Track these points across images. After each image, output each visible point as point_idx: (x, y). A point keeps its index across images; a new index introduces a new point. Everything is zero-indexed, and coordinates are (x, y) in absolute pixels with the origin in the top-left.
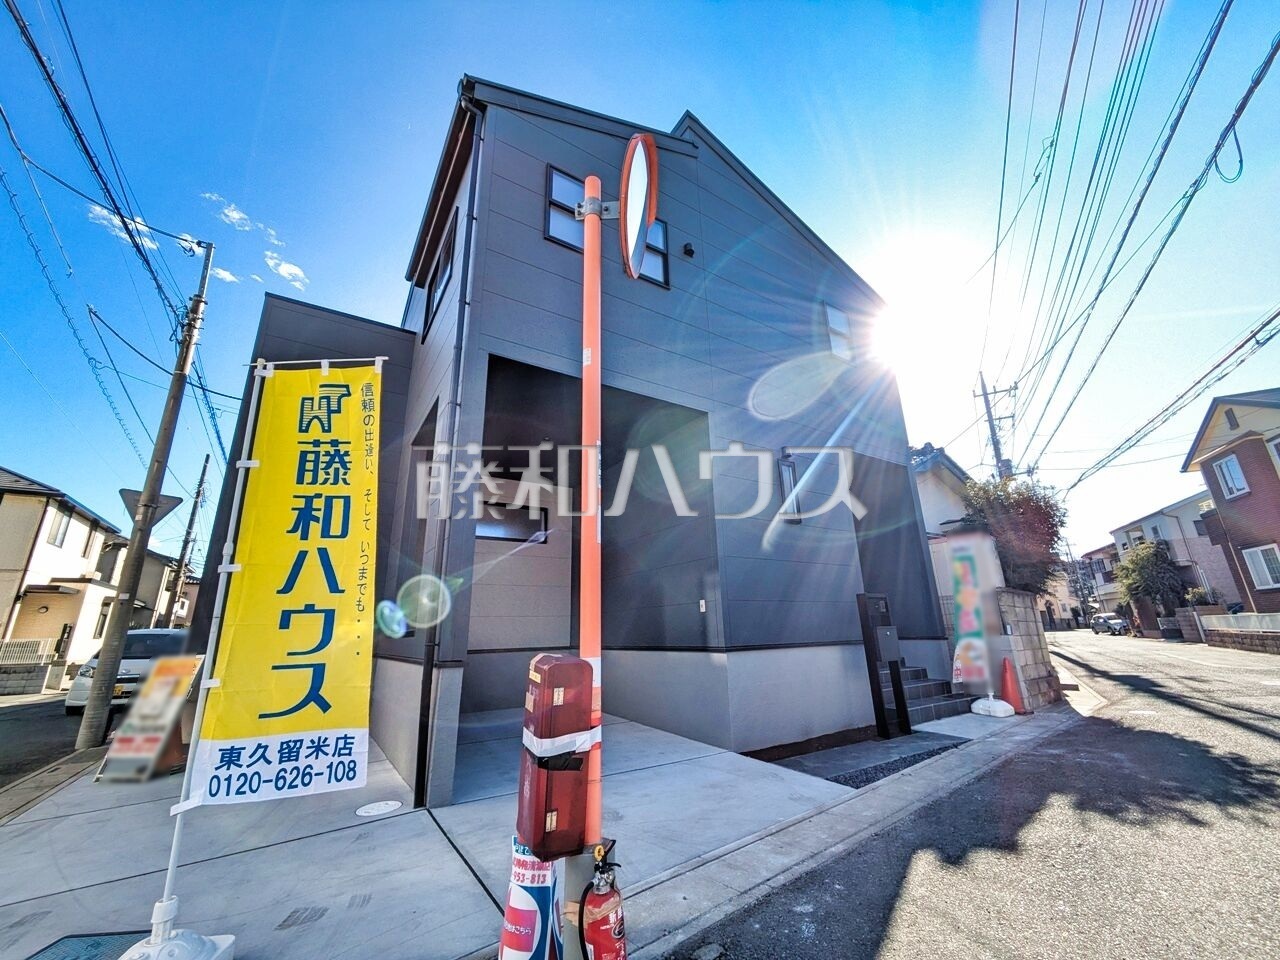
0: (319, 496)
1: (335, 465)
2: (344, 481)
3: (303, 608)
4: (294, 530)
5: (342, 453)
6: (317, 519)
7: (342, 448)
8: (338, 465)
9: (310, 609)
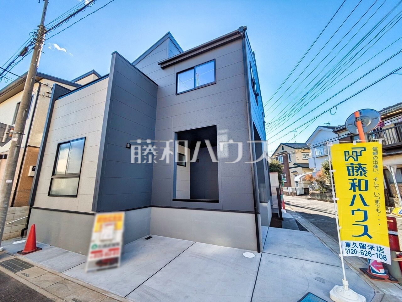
0: (356, 179)
1: (360, 171)
2: (365, 175)
3: (357, 210)
4: (351, 189)
5: (363, 167)
6: (357, 186)
7: (363, 166)
8: (362, 171)
9: (359, 210)
